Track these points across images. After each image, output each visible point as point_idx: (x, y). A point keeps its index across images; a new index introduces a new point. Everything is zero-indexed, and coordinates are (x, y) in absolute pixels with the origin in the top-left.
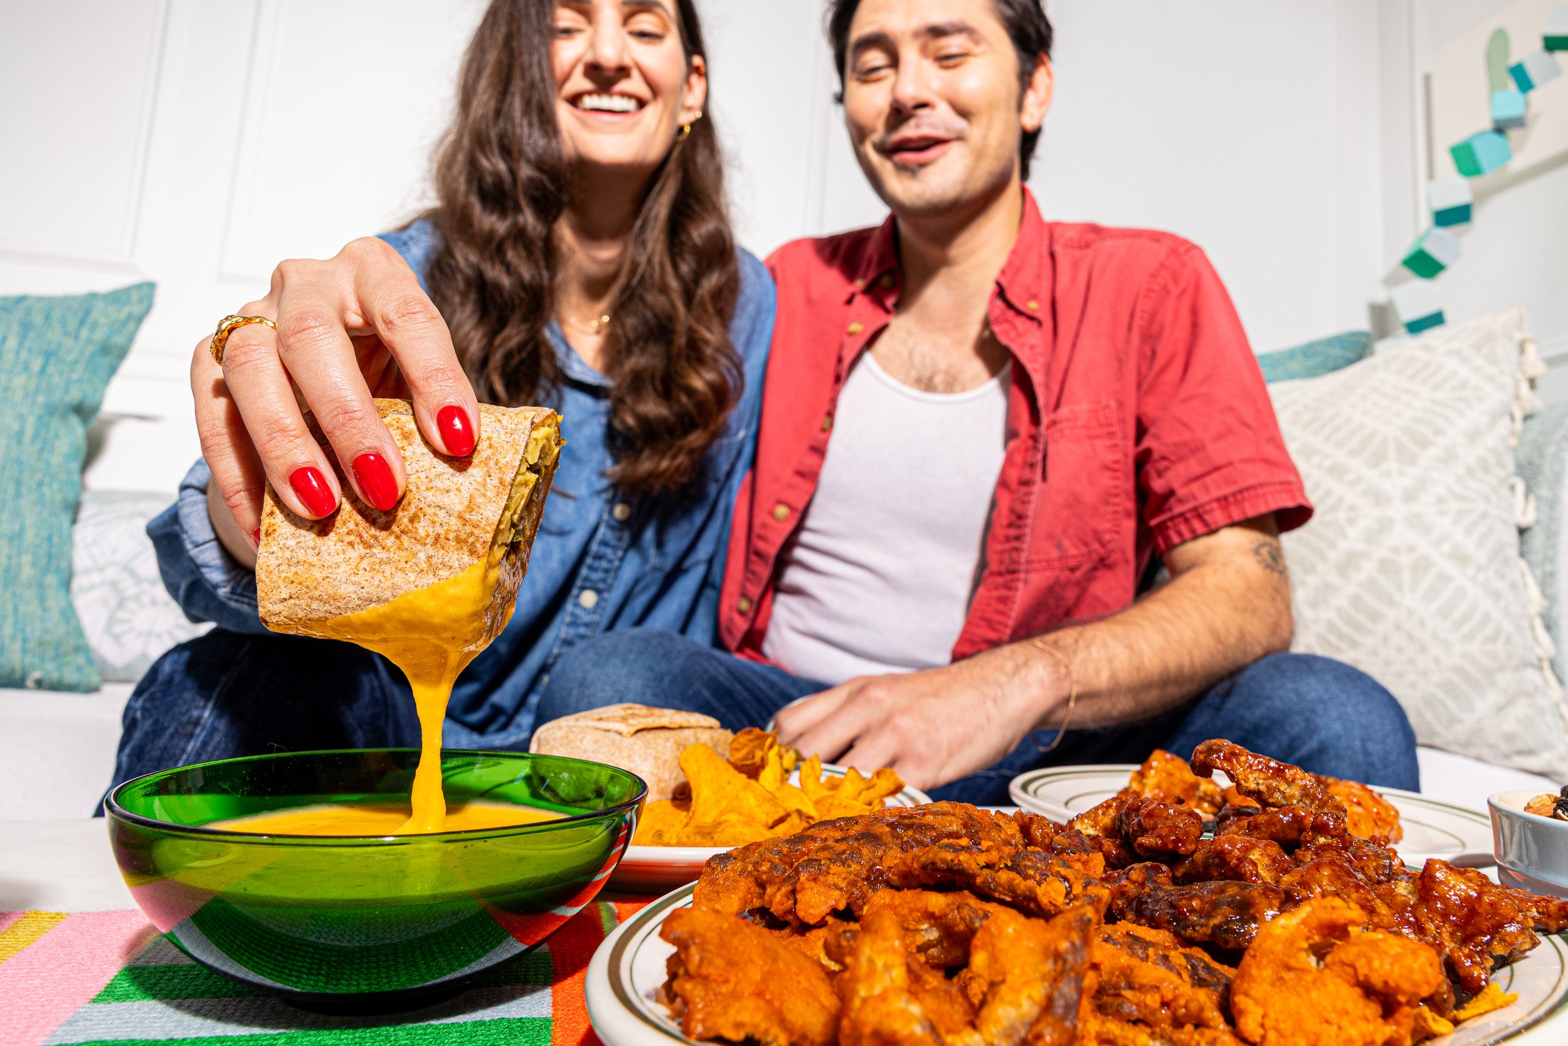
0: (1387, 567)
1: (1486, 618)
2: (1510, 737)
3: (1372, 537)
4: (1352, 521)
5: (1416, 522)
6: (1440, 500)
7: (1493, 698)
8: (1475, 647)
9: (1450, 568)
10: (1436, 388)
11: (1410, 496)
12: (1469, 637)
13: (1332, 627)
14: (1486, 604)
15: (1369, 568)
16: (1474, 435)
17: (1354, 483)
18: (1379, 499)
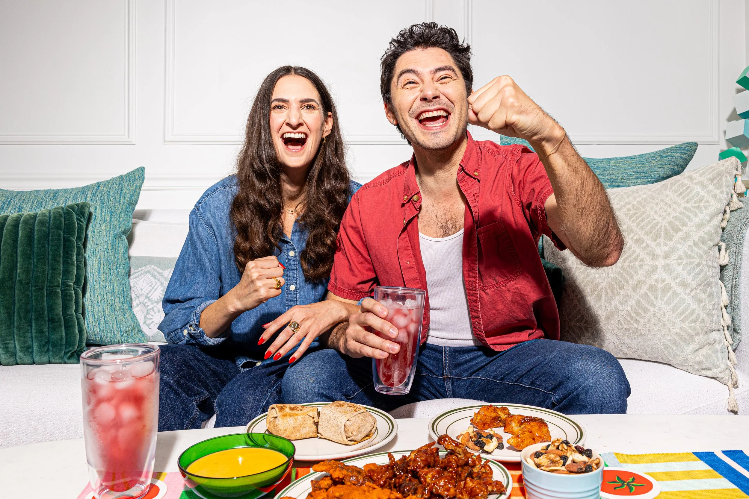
0: (652, 288)
1: (693, 311)
2: (699, 363)
3: (648, 274)
4: (641, 266)
5: (667, 268)
6: (680, 258)
7: (693, 346)
8: (686, 325)
9: (678, 289)
10: (687, 202)
11: (667, 256)
12: (684, 321)
13: (628, 314)
14: (694, 306)
15: (645, 288)
16: (700, 226)
17: (644, 248)
18: (654, 256)
